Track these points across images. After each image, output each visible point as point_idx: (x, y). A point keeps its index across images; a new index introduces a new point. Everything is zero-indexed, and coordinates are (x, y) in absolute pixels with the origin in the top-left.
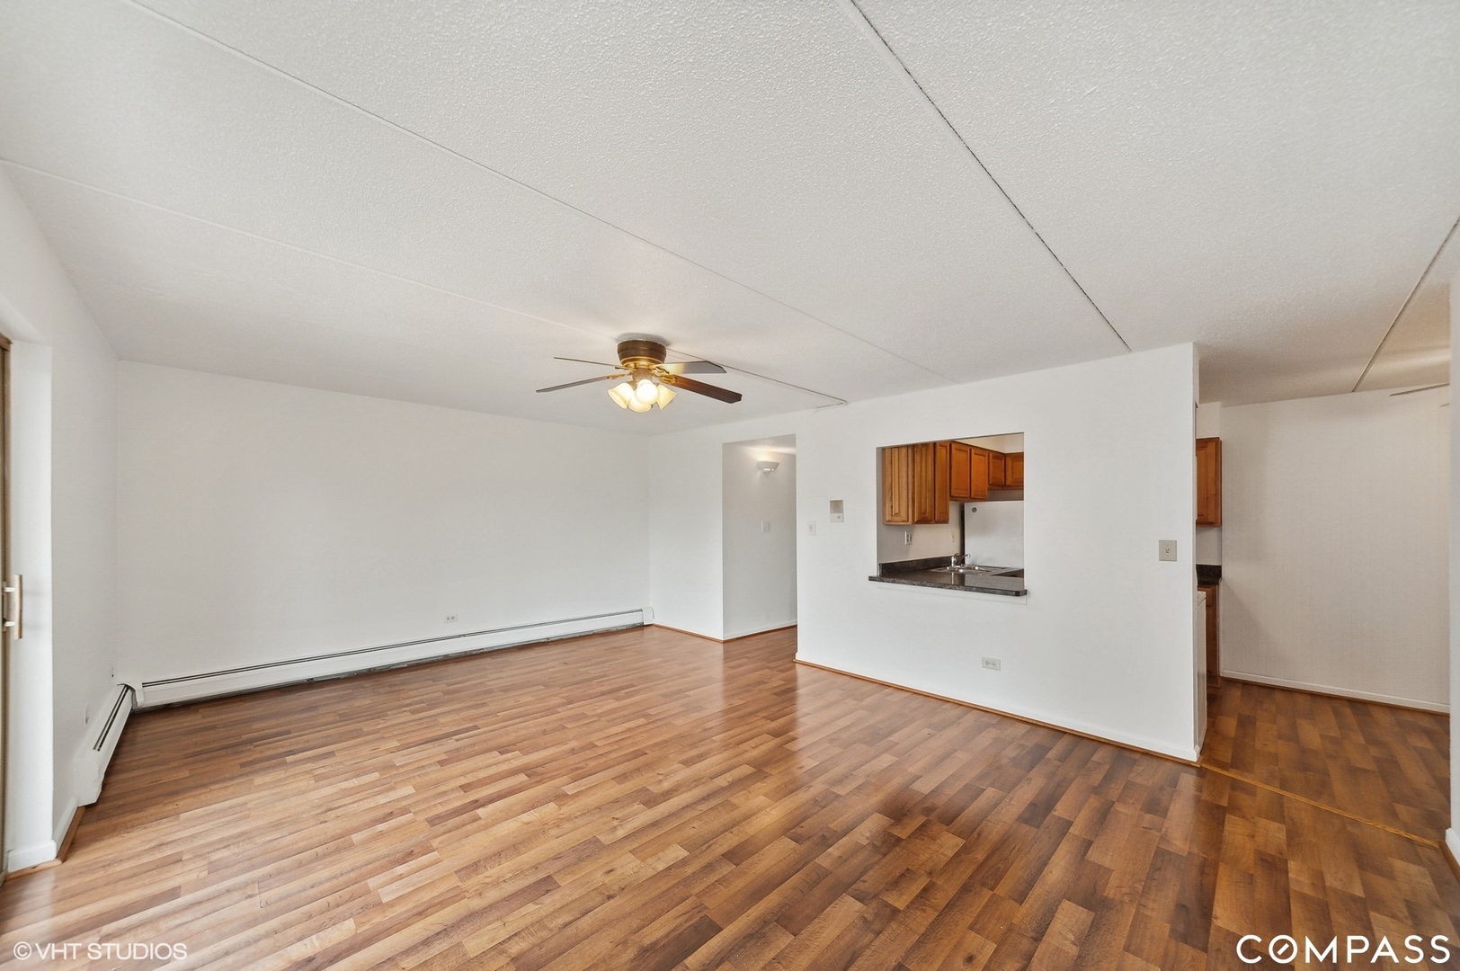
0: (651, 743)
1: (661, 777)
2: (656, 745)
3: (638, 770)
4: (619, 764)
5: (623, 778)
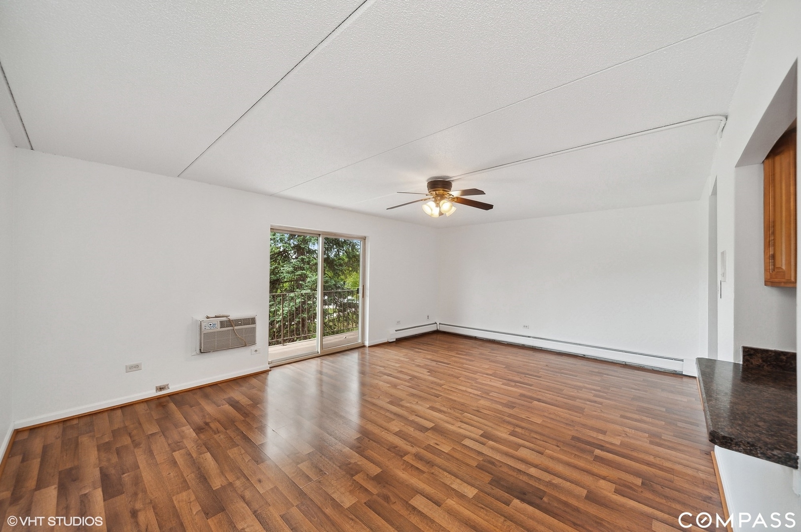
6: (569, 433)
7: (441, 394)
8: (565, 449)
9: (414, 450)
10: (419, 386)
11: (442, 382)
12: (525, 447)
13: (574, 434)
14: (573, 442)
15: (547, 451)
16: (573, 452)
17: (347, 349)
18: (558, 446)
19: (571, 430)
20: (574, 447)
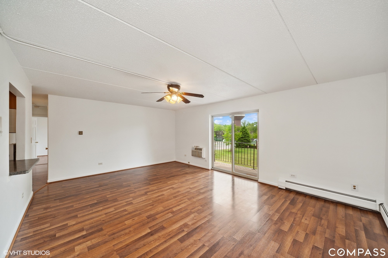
0: (172, 200)
1: (170, 192)
2: (170, 200)
3: (175, 193)
4: (180, 194)
5: (178, 192)
6: (107, 230)
8: (99, 222)
12: (114, 211)
13: (104, 232)
14: (100, 227)
15: (105, 216)
16: (95, 223)
17: (247, 177)
18: (103, 220)
19: (108, 232)
20: (97, 226)
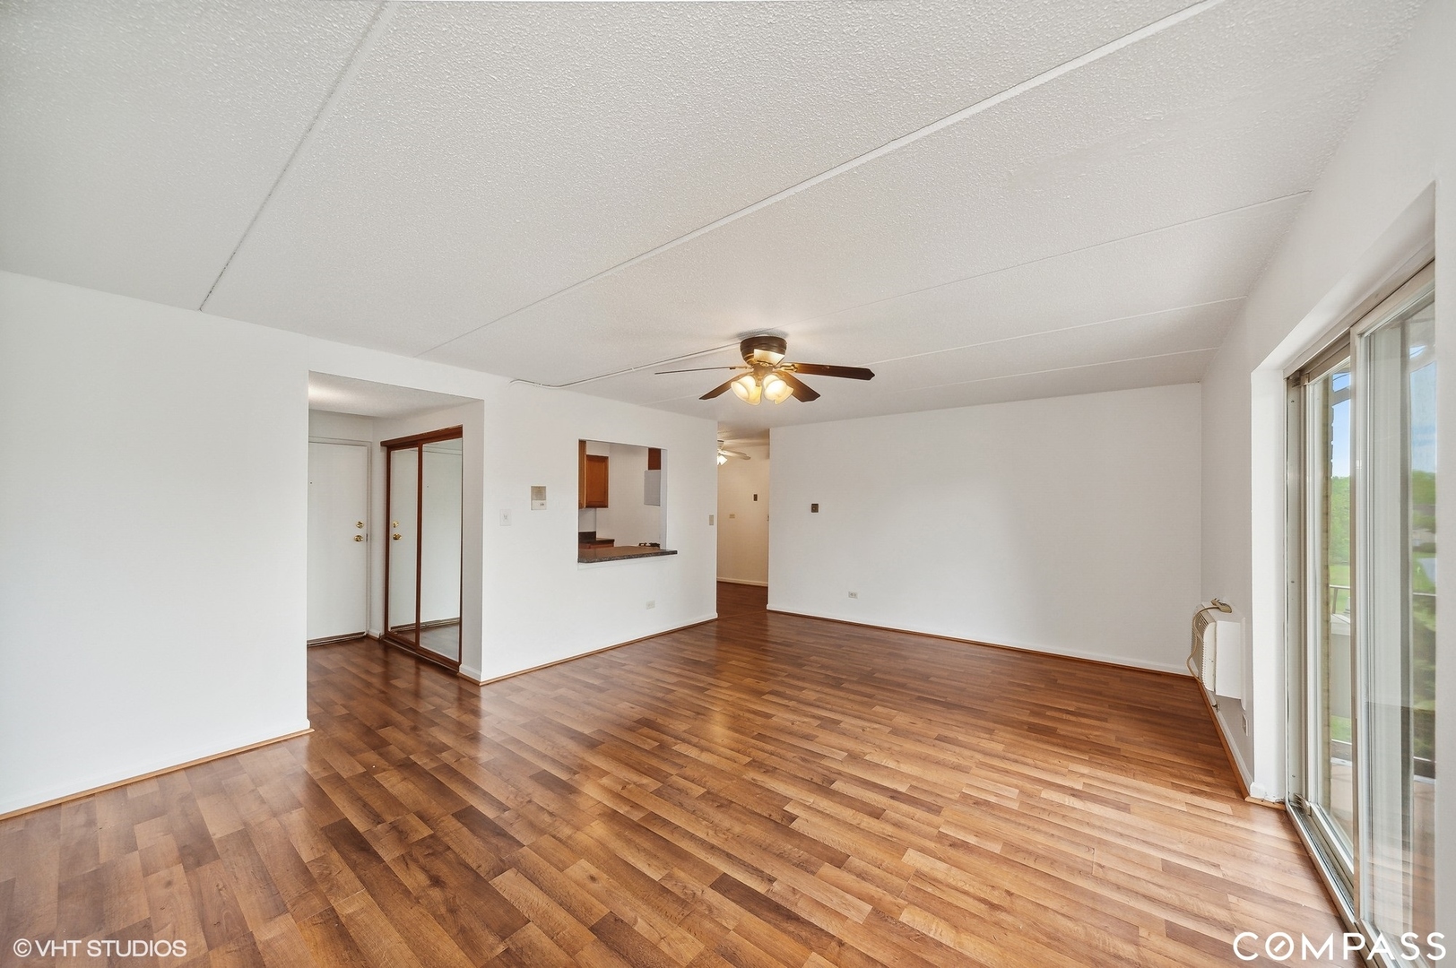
7: (754, 741)
9: (780, 679)
10: (804, 760)
11: (751, 775)
